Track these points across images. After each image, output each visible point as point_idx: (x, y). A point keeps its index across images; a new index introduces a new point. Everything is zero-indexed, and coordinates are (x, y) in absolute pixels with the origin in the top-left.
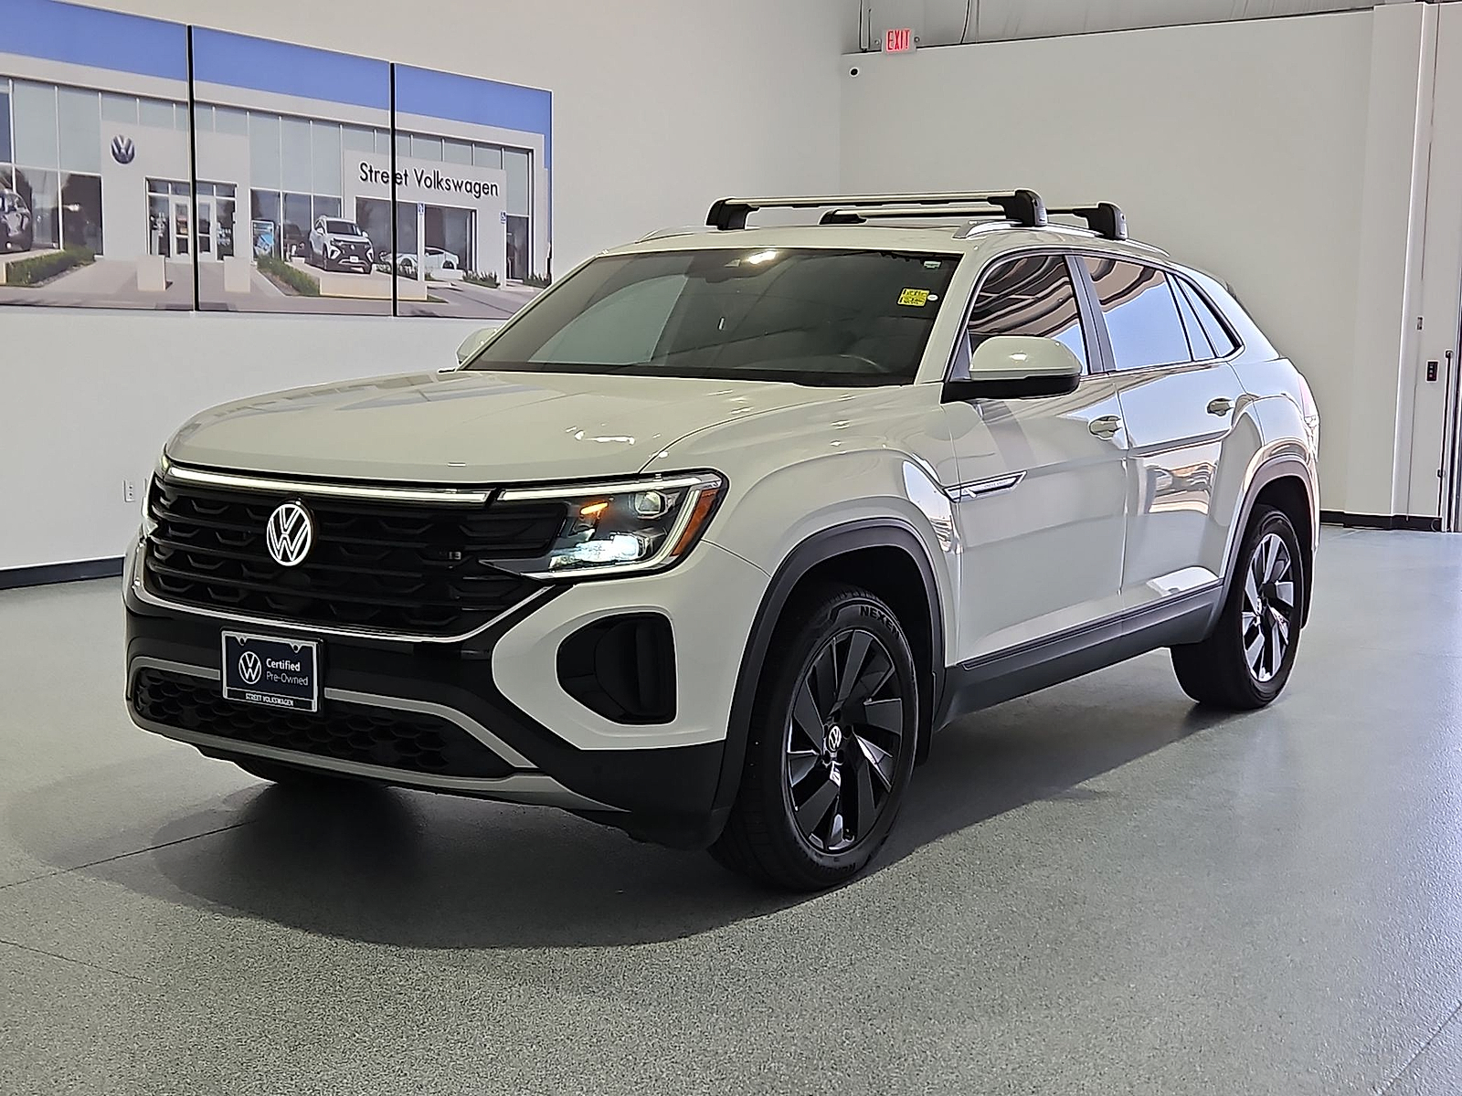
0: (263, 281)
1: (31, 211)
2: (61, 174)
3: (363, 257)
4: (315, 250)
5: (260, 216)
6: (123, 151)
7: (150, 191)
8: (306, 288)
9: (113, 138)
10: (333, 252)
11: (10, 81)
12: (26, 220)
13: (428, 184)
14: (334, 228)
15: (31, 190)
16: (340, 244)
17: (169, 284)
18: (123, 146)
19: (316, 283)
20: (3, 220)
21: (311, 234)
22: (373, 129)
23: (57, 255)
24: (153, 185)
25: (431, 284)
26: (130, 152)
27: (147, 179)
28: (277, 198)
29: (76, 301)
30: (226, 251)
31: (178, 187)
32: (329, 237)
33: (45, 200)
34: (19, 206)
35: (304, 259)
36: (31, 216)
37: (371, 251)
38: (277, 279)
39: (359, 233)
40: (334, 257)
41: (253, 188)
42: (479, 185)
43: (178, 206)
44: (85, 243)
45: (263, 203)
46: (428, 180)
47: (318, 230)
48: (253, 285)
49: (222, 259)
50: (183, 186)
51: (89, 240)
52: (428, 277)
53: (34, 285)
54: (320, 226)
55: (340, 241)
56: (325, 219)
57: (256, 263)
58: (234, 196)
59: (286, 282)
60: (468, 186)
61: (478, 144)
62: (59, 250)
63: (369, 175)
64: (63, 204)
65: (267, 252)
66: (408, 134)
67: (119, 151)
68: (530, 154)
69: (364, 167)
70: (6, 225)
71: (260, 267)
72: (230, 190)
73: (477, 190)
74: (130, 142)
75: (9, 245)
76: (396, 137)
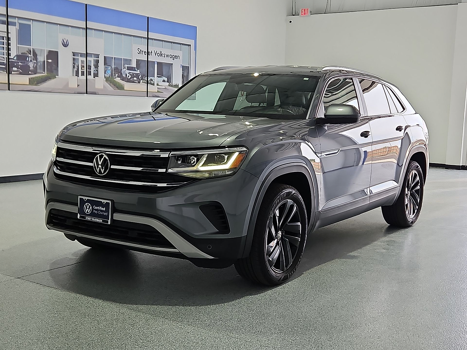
0: (107, 85)
1: (37, 61)
2: (46, 50)
3: (138, 78)
4: (123, 75)
5: (107, 64)
6: (65, 43)
7: (73, 56)
8: (120, 87)
9: (62, 39)
10: (129, 76)
11: (31, 21)
12: (35, 64)
13: (158, 55)
14: (129, 69)
15: (37, 55)
16: (131, 74)
17: (78, 85)
18: (65, 42)
19: (123, 86)
20: (28, 64)
21: (122, 70)
22: (141, 37)
23: (44, 75)
24: (74, 54)
25: (159, 87)
26: (67, 43)
27: (72, 52)
28: (112, 59)
29: (50, 90)
30: (96, 75)
31: (82, 55)
32: (128, 71)
33: (42, 58)
34: (33, 60)
35: (120, 78)
36: (37, 63)
37: (140, 76)
38: (111, 84)
39: (137, 70)
40: (129, 78)
41: (105, 56)
42: (174, 56)
43: (82, 61)
44: (53, 72)
45: (107, 60)
46: (158, 54)
47: (124, 69)
48: (104, 86)
49: (95, 78)
50: (83, 54)
51: (54, 71)
52: (158, 85)
53: (37, 85)
54: (125, 68)
55: (131, 73)
56: (127, 66)
57: (105, 79)
58: (99, 58)
59: (114, 85)
60: (171, 56)
61: (174, 43)
62: (45, 74)
63: (140, 52)
64: (47, 59)
65: (108, 76)
66: (153, 39)
67: (64, 43)
68: (190, 46)
69: (139, 49)
70: (29, 66)
71: (106, 80)
72: (97, 56)
73: (173, 57)
74: (67, 40)
75: (30, 72)
76: (149, 40)
